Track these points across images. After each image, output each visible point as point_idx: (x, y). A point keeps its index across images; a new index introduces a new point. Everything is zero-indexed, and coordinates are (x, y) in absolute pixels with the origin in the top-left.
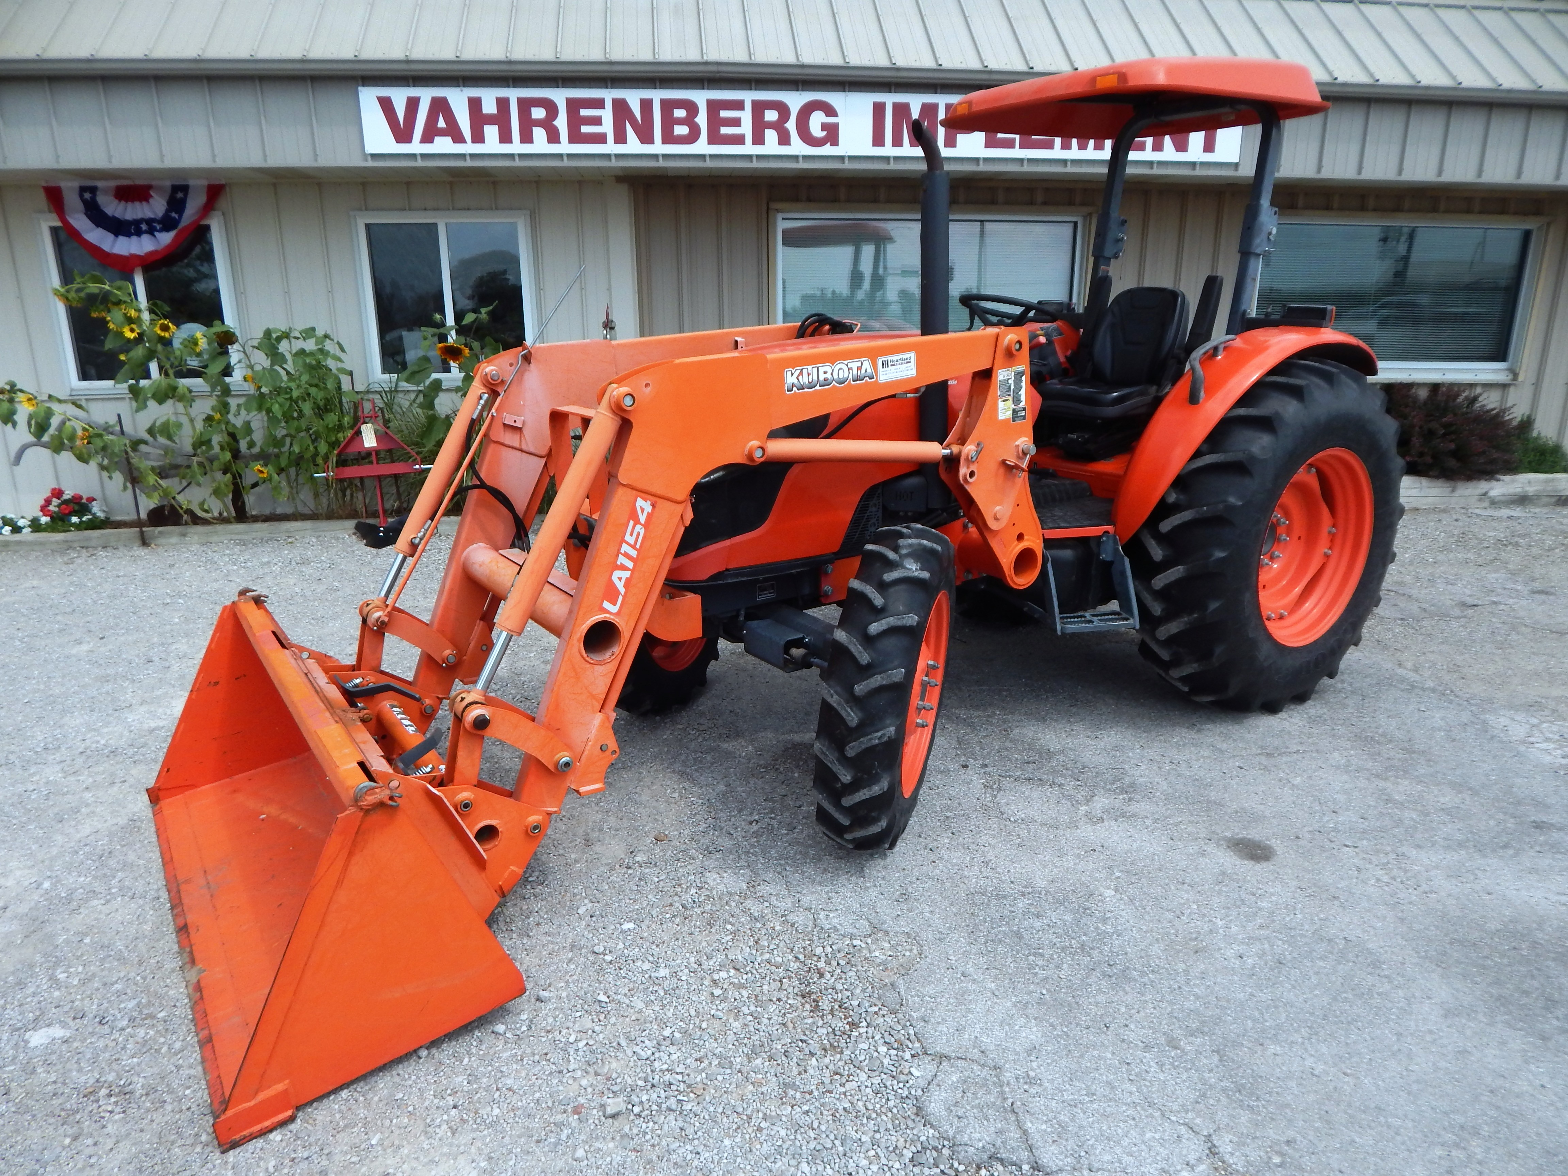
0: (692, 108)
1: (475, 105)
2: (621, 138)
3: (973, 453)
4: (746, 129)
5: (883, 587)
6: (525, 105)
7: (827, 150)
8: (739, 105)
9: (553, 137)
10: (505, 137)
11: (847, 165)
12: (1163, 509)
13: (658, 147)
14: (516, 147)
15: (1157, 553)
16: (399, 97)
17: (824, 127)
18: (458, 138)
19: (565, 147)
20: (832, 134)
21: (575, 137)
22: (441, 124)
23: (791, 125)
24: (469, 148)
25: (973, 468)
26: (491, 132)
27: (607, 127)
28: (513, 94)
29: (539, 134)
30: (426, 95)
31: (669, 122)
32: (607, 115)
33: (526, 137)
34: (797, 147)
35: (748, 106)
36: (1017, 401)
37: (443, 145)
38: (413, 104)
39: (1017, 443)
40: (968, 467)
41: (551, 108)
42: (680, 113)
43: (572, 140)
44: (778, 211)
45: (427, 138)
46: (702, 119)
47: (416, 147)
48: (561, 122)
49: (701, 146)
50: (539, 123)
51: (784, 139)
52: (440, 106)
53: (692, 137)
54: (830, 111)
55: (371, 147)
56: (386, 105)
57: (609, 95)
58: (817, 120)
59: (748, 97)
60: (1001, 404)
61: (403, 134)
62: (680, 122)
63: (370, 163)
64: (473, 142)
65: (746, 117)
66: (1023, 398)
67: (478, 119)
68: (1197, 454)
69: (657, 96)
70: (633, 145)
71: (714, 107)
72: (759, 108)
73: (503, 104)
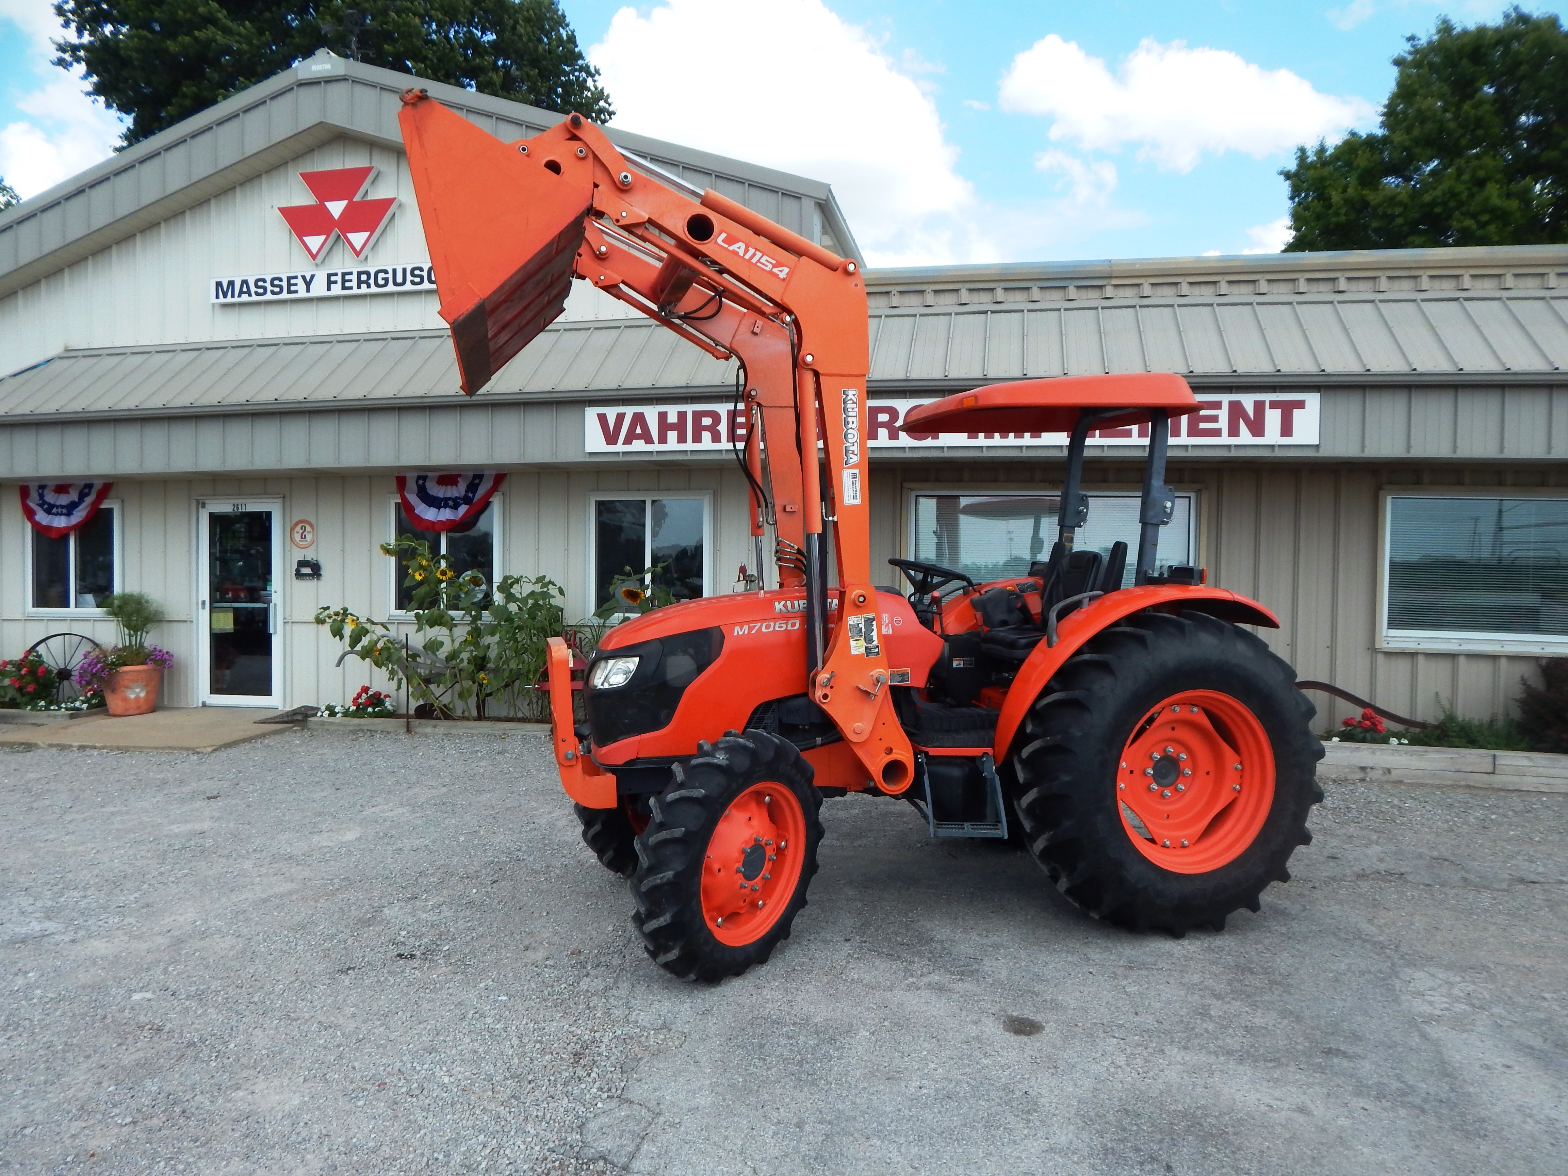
1: (663, 416)
6: (698, 416)
7: (931, 443)
9: (716, 438)
10: (682, 439)
11: (946, 454)
12: (1023, 736)
14: (690, 446)
15: (1021, 775)
16: (611, 413)
18: (649, 440)
19: (724, 445)
21: (732, 437)
22: (639, 431)
23: (899, 424)
24: (656, 447)
25: (828, 691)
26: (672, 435)
28: (690, 409)
29: (706, 436)
30: (629, 411)
33: (697, 439)
34: (906, 441)
36: (869, 640)
37: (639, 445)
38: (620, 417)
40: (822, 691)
41: (716, 418)
43: (729, 440)
44: (912, 490)
45: (628, 441)
47: (620, 447)
48: (723, 428)
50: (706, 428)
51: (894, 435)
52: (639, 418)
55: (589, 449)
56: (602, 418)
60: (853, 643)
61: (611, 439)
63: (588, 459)
64: (659, 443)
67: (664, 426)
72: (875, 412)
73: (682, 415)
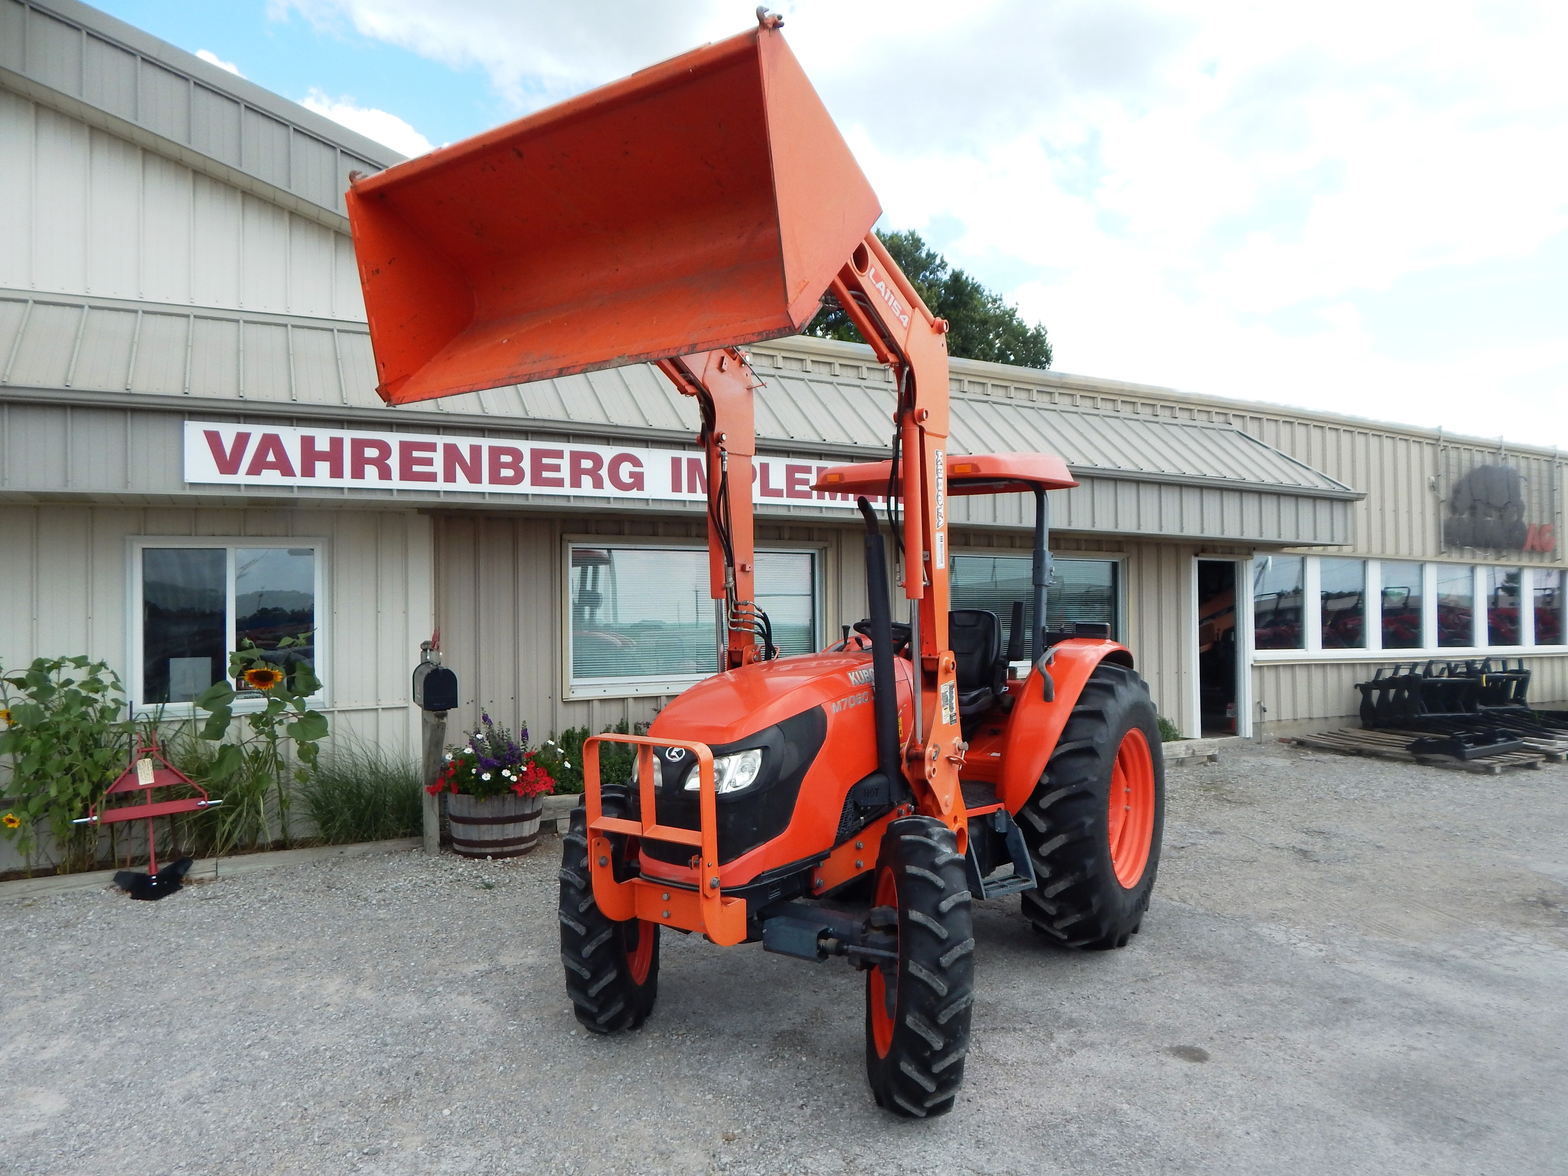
0: (517, 455)
1: (307, 443)
2: (450, 477)
3: (933, 754)
4: (565, 473)
5: (935, 868)
7: (634, 493)
8: (559, 454)
9: (385, 474)
10: (336, 472)
11: (652, 507)
12: (1041, 790)
13: (485, 486)
14: (347, 481)
15: (1041, 825)
16: (228, 432)
17: (632, 475)
18: (287, 471)
19: (396, 483)
20: (638, 481)
21: (406, 474)
22: (271, 458)
23: (604, 472)
24: (298, 480)
25: (934, 765)
26: (322, 468)
27: (438, 467)
28: (348, 435)
29: (371, 471)
30: (257, 432)
31: (496, 466)
32: (438, 458)
33: (358, 473)
34: (609, 490)
35: (567, 456)
36: (951, 709)
37: (271, 477)
38: (242, 440)
39: (954, 742)
40: (931, 766)
41: (385, 449)
42: (506, 459)
43: (403, 477)
44: (569, 541)
45: (254, 470)
46: (526, 464)
47: (241, 477)
48: (394, 462)
49: (525, 487)
50: (371, 461)
51: (598, 483)
52: (271, 442)
53: (518, 478)
54: (636, 462)
55: (191, 476)
56: (214, 439)
57: (442, 440)
58: (625, 469)
59: (567, 448)
60: (944, 712)
61: (228, 465)
62: (507, 466)
63: (188, 492)
64: (303, 475)
65: (565, 464)
66: (954, 706)
67: (310, 455)
68: (1059, 744)
69: (486, 443)
70: (462, 483)
71: (536, 455)
72: (576, 457)
73: (336, 444)
